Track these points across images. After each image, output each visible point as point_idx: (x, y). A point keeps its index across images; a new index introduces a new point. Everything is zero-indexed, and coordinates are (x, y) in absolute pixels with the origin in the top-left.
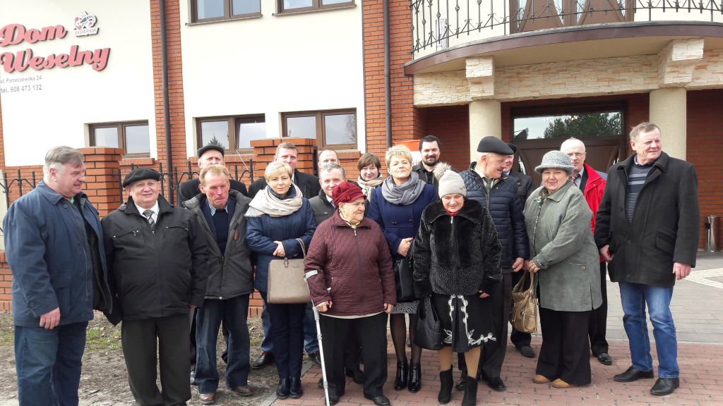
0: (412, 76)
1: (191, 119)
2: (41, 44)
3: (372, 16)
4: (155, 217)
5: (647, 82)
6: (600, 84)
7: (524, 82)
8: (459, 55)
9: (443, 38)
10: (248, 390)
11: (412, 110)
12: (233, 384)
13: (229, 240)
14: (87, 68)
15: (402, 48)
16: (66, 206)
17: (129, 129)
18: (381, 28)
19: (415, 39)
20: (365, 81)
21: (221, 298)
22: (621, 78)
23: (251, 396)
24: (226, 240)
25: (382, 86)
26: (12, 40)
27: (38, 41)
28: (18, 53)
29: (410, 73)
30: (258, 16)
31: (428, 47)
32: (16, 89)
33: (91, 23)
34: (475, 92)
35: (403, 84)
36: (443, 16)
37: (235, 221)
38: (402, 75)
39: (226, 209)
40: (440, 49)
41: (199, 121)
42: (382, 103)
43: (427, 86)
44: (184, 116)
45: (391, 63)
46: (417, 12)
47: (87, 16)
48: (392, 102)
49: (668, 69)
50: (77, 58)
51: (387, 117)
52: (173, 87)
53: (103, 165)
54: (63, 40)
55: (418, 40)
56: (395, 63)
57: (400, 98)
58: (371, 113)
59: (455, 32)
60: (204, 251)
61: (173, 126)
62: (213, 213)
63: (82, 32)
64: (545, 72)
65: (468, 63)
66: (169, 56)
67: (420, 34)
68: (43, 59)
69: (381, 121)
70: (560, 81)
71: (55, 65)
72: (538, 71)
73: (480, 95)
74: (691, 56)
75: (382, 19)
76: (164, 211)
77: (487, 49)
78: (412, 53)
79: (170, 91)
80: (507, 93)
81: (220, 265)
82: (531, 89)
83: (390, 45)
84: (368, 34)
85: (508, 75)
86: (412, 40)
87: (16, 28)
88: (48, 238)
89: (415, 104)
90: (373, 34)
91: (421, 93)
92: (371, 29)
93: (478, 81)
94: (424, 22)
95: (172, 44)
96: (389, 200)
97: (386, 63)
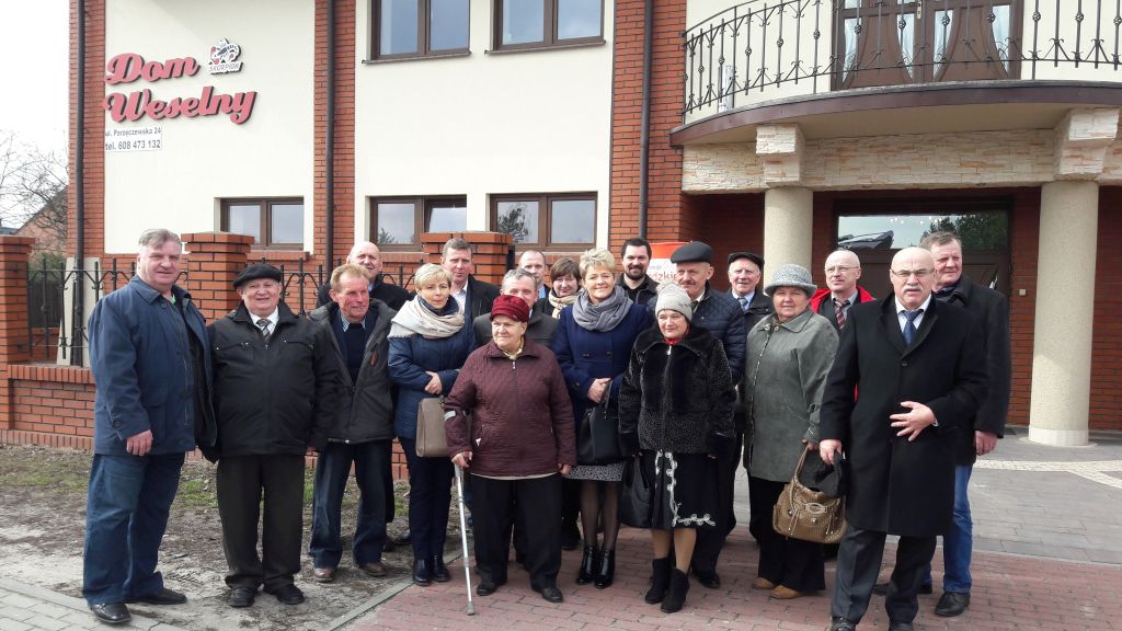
0: (681, 147)
1: (364, 199)
2: (163, 84)
3: (628, 58)
4: (271, 328)
5: (1036, 170)
6: (964, 170)
7: (849, 164)
8: (749, 120)
9: (727, 94)
10: (379, 569)
11: (678, 197)
12: (361, 560)
13: (363, 366)
14: (224, 119)
15: (670, 107)
16: (164, 305)
17: (276, 209)
18: (639, 76)
19: (688, 93)
20: (612, 152)
21: (347, 441)
22: (997, 162)
23: (383, 576)
24: (359, 366)
25: (635, 160)
26: (125, 77)
27: (160, 78)
28: (132, 94)
29: (678, 145)
30: (464, 53)
31: (705, 107)
32: (124, 146)
33: (232, 56)
34: (770, 176)
35: (668, 159)
36: (729, 61)
37: (373, 341)
38: (667, 146)
39: (363, 323)
40: (722, 110)
41: (374, 202)
42: (636, 186)
43: (704, 163)
44: (353, 194)
45: (652, 127)
46: (693, 54)
47: (227, 45)
48: (650, 186)
49: (1066, 153)
50: (210, 104)
51: (641, 206)
52: (340, 151)
53: (223, 258)
54: (192, 80)
55: (692, 95)
56: (658, 127)
57: (663, 179)
58: (619, 199)
59: (743, 86)
60: (332, 377)
61: (338, 208)
62: (346, 328)
63: (220, 68)
64: (880, 149)
65: (761, 132)
66: (338, 107)
67: (696, 87)
68: (165, 104)
69: (632, 211)
70: (904, 164)
71: (180, 113)
72: (871, 147)
73: (778, 180)
74: (1097, 134)
75: (641, 63)
76: (284, 321)
77: (787, 114)
78: (684, 114)
79: (336, 157)
80: (823, 179)
81: (349, 398)
82: (858, 173)
83: (651, 102)
84: (621, 85)
85: (826, 151)
86: (684, 96)
87: (131, 59)
88: (140, 342)
89: (683, 189)
90: (627, 84)
91: (694, 174)
92: (625, 77)
93: (776, 159)
94: (701, 70)
95: (343, 89)
96: (580, 323)
97: (643, 128)
